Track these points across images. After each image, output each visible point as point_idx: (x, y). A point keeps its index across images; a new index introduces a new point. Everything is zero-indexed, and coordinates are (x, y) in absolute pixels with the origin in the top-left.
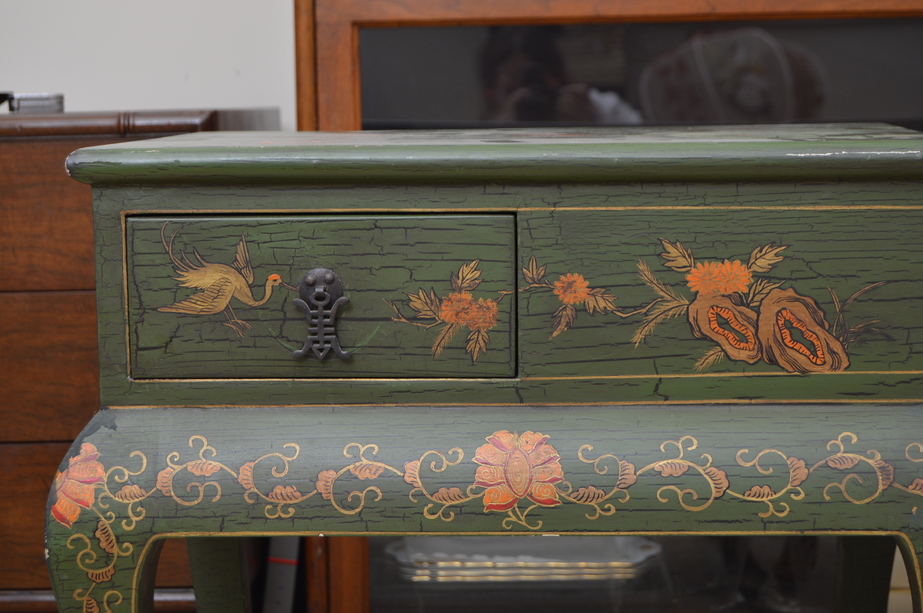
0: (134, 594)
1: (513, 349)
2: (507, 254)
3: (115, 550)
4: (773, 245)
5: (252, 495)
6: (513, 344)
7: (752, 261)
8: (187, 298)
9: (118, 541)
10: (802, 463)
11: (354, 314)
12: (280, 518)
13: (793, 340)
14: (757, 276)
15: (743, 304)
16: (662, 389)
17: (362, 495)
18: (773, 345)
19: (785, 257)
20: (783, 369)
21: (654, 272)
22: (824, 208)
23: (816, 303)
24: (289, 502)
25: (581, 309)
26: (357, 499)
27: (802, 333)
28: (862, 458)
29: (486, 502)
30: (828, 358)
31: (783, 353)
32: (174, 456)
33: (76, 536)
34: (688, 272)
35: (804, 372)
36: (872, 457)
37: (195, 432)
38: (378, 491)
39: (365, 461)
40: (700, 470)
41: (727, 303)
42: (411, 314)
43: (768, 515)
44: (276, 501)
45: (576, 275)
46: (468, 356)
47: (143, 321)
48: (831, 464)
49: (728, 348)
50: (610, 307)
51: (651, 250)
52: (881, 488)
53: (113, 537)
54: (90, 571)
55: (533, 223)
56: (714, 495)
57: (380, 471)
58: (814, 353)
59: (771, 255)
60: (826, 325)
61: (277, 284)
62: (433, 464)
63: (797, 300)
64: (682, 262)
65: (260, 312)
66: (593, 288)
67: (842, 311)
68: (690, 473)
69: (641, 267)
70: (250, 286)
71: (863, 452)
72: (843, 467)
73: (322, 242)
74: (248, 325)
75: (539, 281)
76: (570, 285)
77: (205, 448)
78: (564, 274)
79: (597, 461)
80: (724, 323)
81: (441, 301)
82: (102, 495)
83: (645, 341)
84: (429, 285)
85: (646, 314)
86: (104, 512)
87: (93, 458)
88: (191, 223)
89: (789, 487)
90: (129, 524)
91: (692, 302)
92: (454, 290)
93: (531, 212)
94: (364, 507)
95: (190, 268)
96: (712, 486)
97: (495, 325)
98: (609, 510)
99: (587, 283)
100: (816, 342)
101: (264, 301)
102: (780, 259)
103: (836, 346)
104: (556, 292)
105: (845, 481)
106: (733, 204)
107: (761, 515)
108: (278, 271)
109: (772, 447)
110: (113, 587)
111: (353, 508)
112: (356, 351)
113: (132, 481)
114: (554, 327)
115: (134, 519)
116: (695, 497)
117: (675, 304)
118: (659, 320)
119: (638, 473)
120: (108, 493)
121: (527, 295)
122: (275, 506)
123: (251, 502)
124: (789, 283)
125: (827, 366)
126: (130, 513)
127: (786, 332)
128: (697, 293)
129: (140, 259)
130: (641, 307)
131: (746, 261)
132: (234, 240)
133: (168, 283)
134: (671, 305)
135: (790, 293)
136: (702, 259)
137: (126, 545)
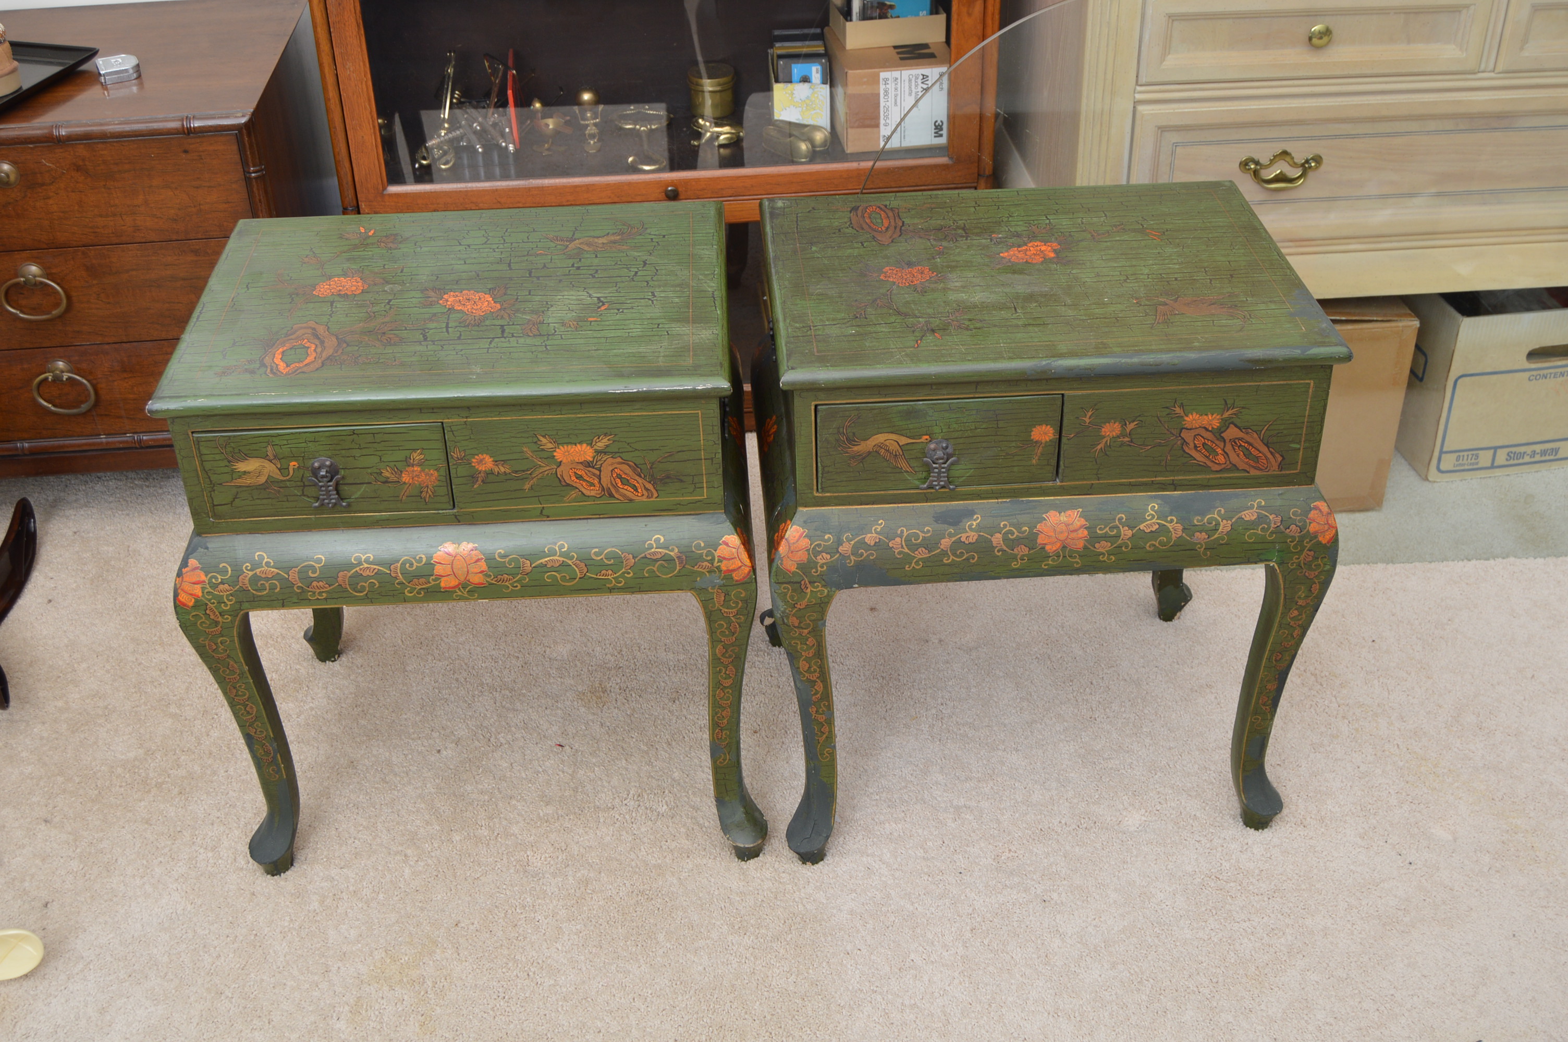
0: (236, 639)
1: (451, 495)
2: (440, 445)
3: (220, 619)
4: (606, 435)
5: (299, 587)
6: (450, 492)
7: (594, 443)
8: (240, 477)
9: (221, 615)
10: (631, 556)
11: (346, 481)
12: (318, 599)
13: (622, 484)
14: (598, 452)
15: (590, 467)
16: (545, 512)
17: (366, 585)
18: (611, 487)
19: (614, 441)
20: (618, 499)
21: (533, 452)
22: (636, 414)
23: (635, 464)
24: (322, 590)
25: (491, 473)
26: (363, 587)
27: (628, 480)
28: (667, 552)
29: (442, 585)
30: (645, 493)
31: (617, 491)
32: (247, 566)
33: (194, 613)
34: (555, 451)
35: (631, 500)
36: (672, 550)
37: (259, 550)
38: (376, 582)
39: (366, 565)
40: (570, 562)
41: (581, 467)
42: (384, 480)
43: (612, 585)
44: (314, 590)
45: (485, 455)
46: (423, 500)
47: (214, 491)
48: (648, 556)
49: (583, 490)
50: (508, 471)
51: (530, 440)
52: (678, 568)
53: (217, 613)
54: (207, 630)
55: (454, 428)
56: (579, 575)
57: (376, 571)
58: (636, 490)
59: (605, 440)
60: (643, 475)
61: (296, 467)
62: (408, 565)
63: (624, 463)
64: (550, 446)
65: (288, 483)
66: (496, 461)
67: (651, 468)
68: (563, 564)
69: (525, 449)
70: (280, 469)
71: (667, 548)
72: (655, 558)
73: (321, 443)
74: (281, 490)
75: (462, 459)
76: (481, 461)
77: (266, 560)
78: (477, 455)
79: (507, 559)
80: (579, 477)
81: (401, 472)
82: (206, 591)
83: (532, 488)
84: (392, 464)
85: (530, 474)
86: (209, 600)
87: (197, 568)
88: (234, 436)
89: (623, 570)
90: (226, 605)
91: (558, 467)
92: (409, 466)
93: (452, 422)
94: (369, 591)
95: (238, 461)
96: (578, 571)
97: (437, 483)
98: (517, 586)
99: (492, 459)
100: (637, 485)
101: (290, 477)
102: (611, 442)
103: (650, 486)
104: (473, 464)
105: (656, 566)
106: (579, 413)
107: (608, 585)
108: (296, 461)
109: (613, 547)
110: (222, 636)
111: (362, 592)
112: (352, 500)
113: (222, 583)
114: (474, 483)
115: (229, 603)
116: (568, 578)
117: (548, 468)
118: (539, 477)
119: (533, 566)
120: (210, 590)
121: (455, 467)
122: (314, 593)
123: (298, 591)
124: (618, 455)
125: (645, 497)
126: (226, 600)
127: (618, 481)
128: (561, 462)
129: (205, 458)
130: (527, 470)
131: (590, 444)
132: (265, 445)
133: (226, 470)
134: (545, 469)
135: (619, 460)
136: (563, 444)
137: (226, 616)
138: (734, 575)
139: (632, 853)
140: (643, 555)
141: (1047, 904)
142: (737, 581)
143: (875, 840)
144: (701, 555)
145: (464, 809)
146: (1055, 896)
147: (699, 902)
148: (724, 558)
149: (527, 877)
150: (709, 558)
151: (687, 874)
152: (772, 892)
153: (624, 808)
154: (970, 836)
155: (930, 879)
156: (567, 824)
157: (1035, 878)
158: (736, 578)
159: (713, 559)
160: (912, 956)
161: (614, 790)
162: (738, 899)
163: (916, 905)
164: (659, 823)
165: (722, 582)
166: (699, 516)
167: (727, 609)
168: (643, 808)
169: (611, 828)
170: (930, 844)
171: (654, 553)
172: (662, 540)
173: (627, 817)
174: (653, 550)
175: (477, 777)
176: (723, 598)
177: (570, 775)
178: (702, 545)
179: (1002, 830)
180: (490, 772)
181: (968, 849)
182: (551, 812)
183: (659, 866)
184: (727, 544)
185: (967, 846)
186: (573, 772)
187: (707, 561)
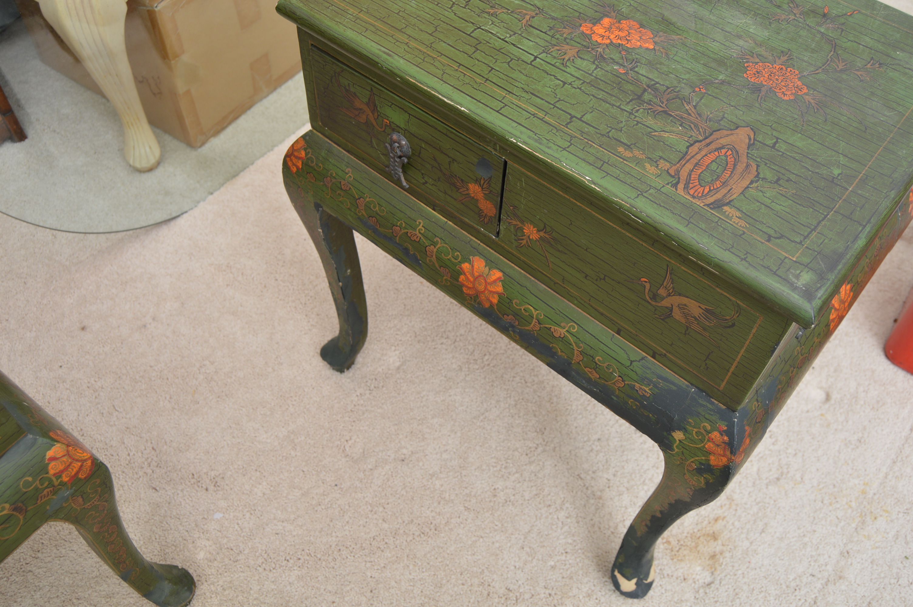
138: (80, 476)
142: (85, 478)
143: (259, 508)
144: (37, 489)
146: (405, 451)
148: (62, 471)
150: (46, 484)
154: (315, 452)
155: (323, 507)
158: (83, 477)
159: (50, 481)
160: (369, 574)
163: (334, 534)
165: (72, 490)
167: (90, 502)
176: (81, 499)
178: (30, 479)
179: (329, 431)
185: (320, 461)
187: (46, 488)
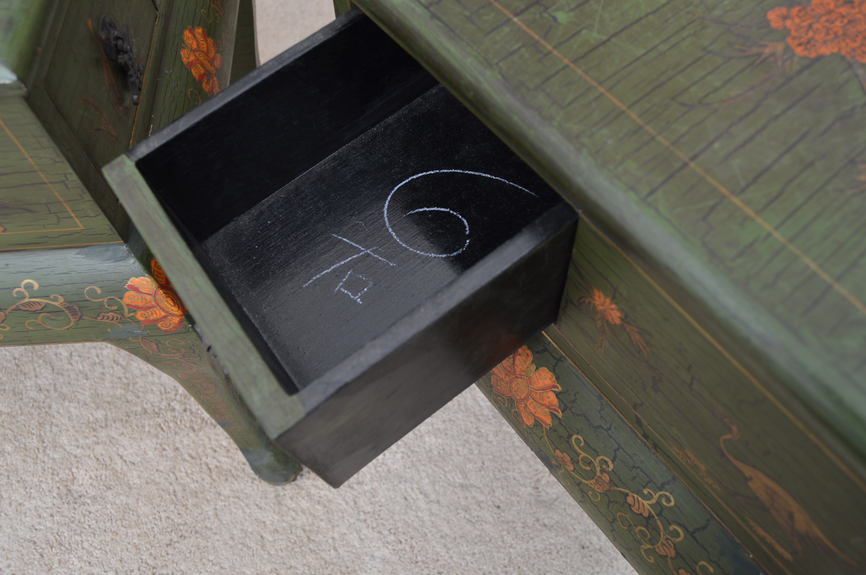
139: (171, 474)
140: (14, 307)
141: (586, 550)
145: (19, 412)
147: (231, 542)
149: (68, 503)
151: (223, 503)
152: (304, 531)
153: (169, 414)
156: (114, 434)
157: (574, 515)
161: (163, 389)
162: (270, 539)
164: (201, 433)
166: (86, 249)
168: (188, 413)
169: (154, 440)
170: (469, 466)
171: (30, 304)
172: (36, 286)
173: (171, 425)
174: (26, 300)
175: (38, 370)
177: (124, 368)
180: (50, 363)
181: (508, 474)
182: (100, 416)
183: (195, 494)
184: (136, 290)
186: (128, 364)
